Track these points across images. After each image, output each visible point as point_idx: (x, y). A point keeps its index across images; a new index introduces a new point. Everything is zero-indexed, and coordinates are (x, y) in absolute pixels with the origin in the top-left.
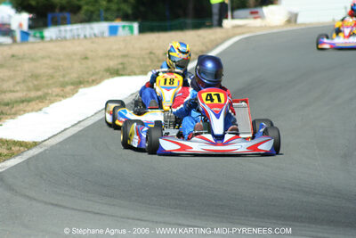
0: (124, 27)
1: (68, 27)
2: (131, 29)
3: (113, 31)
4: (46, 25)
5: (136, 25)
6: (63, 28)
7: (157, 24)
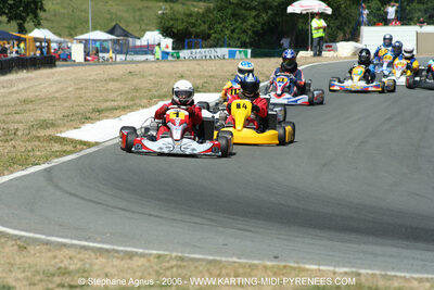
0: (240, 52)
1: (198, 50)
2: (246, 55)
3: (232, 55)
4: (183, 48)
5: (249, 51)
6: (194, 51)
7: (267, 50)
